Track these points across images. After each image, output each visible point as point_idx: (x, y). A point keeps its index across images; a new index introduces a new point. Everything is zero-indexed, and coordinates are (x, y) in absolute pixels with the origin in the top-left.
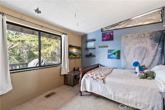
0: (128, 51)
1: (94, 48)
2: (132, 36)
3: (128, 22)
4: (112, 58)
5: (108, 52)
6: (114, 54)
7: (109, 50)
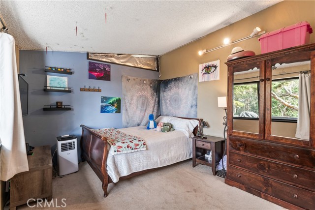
0: (130, 100)
1: (69, 91)
2: (134, 79)
3: (128, 58)
4: (108, 112)
5: (102, 102)
6: (112, 104)
7: (104, 97)
